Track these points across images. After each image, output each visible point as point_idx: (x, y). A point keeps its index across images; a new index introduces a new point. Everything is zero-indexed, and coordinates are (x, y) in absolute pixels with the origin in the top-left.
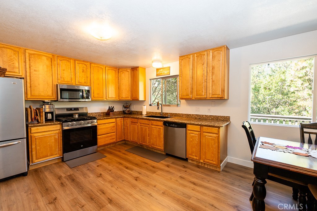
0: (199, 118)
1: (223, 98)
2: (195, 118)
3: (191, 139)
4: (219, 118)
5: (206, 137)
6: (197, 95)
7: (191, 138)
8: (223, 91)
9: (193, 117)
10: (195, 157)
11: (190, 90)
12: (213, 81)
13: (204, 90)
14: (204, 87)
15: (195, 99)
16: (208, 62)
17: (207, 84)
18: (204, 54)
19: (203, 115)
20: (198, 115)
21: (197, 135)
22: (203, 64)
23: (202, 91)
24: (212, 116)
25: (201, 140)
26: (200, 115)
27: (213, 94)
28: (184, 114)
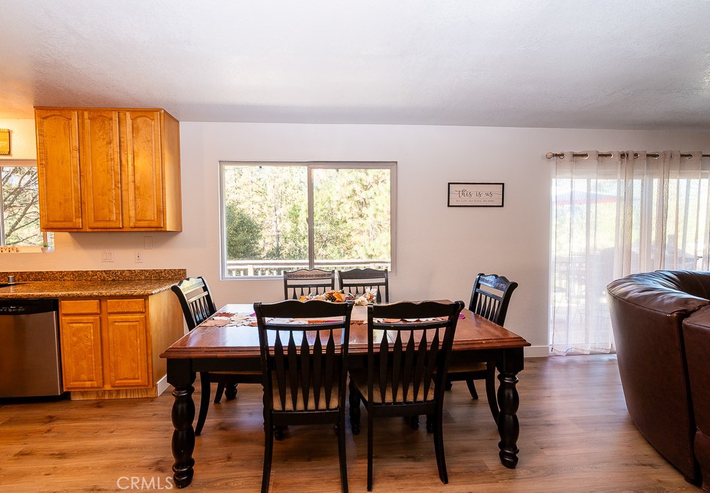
0: (114, 280)
1: (163, 229)
2: (102, 280)
3: (75, 339)
4: (163, 274)
5: (117, 324)
6: (96, 221)
7: (74, 335)
8: (161, 212)
9: (95, 277)
10: (87, 383)
11: (74, 204)
12: (136, 188)
13: (114, 208)
14: (114, 201)
15: (90, 230)
16: (122, 139)
17: (124, 192)
18: (109, 116)
19: (123, 271)
20: (110, 271)
21: (91, 325)
22: (110, 143)
23: (110, 211)
24: (147, 271)
25: (105, 335)
26: (115, 272)
27: (138, 218)
28: (68, 272)
